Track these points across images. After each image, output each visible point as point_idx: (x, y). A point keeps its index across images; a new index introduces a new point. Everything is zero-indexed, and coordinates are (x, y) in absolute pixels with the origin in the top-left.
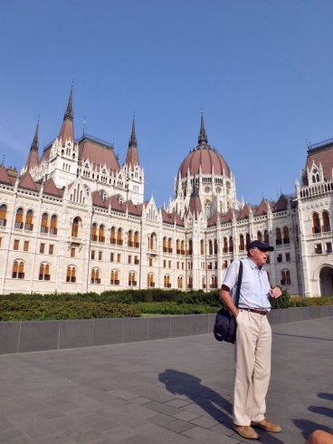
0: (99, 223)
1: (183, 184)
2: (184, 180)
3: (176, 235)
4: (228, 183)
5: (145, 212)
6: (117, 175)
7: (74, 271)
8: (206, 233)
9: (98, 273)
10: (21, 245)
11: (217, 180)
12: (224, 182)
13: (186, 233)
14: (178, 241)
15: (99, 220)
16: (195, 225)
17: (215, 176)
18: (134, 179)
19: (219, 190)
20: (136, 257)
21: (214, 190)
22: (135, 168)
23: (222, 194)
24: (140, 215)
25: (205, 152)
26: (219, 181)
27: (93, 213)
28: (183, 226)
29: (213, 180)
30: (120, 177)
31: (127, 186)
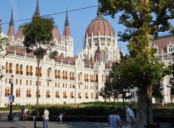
0: (58, 70)
1: (89, 40)
2: (90, 38)
3: (90, 72)
4: (114, 40)
5: (77, 62)
6: (61, 43)
7: (49, 93)
8: (104, 71)
9: (58, 93)
10: (29, 82)
11: (108, 39)
12: (112, 40)
13: (95, 71)
14: (91, 76)
15: (58, 68)
16: (99, 68)
17: (107, 37)
18: (69, 44)
19: (108, 45)
20: (73, 85)
21: (106, 45)
22: (69, 37)
23: (110, 47)
24: (74, 64)
25: (101, 21)
26: (109, 40)
27: (55, 65)
28: (93, 68)
29: (106, 39)
30: (62, 44)
31: (66, 48)
